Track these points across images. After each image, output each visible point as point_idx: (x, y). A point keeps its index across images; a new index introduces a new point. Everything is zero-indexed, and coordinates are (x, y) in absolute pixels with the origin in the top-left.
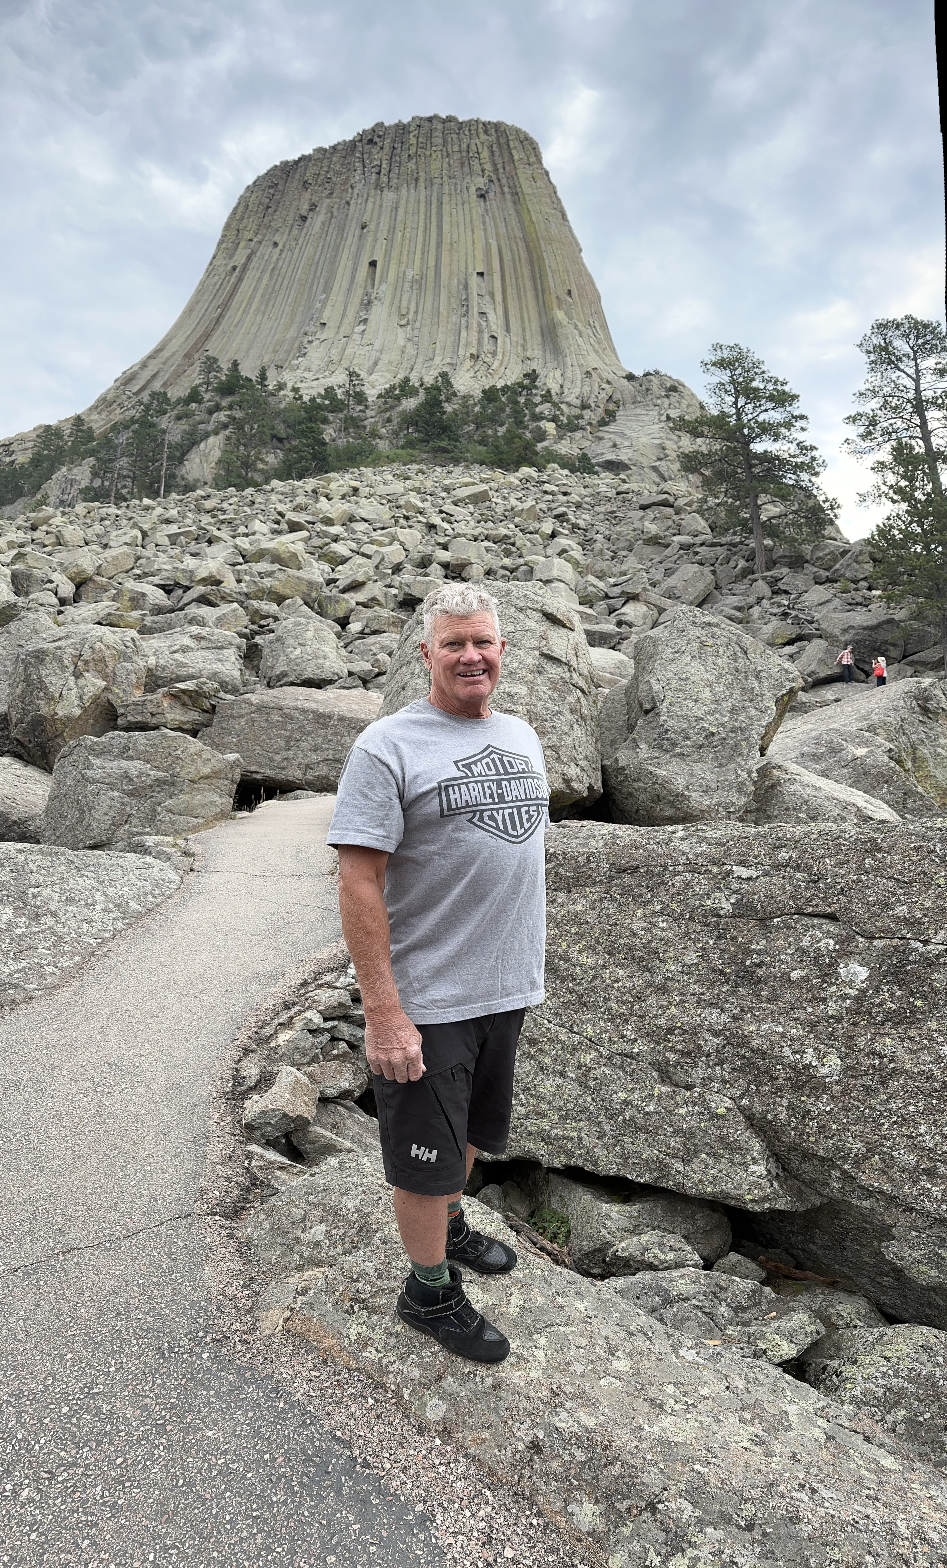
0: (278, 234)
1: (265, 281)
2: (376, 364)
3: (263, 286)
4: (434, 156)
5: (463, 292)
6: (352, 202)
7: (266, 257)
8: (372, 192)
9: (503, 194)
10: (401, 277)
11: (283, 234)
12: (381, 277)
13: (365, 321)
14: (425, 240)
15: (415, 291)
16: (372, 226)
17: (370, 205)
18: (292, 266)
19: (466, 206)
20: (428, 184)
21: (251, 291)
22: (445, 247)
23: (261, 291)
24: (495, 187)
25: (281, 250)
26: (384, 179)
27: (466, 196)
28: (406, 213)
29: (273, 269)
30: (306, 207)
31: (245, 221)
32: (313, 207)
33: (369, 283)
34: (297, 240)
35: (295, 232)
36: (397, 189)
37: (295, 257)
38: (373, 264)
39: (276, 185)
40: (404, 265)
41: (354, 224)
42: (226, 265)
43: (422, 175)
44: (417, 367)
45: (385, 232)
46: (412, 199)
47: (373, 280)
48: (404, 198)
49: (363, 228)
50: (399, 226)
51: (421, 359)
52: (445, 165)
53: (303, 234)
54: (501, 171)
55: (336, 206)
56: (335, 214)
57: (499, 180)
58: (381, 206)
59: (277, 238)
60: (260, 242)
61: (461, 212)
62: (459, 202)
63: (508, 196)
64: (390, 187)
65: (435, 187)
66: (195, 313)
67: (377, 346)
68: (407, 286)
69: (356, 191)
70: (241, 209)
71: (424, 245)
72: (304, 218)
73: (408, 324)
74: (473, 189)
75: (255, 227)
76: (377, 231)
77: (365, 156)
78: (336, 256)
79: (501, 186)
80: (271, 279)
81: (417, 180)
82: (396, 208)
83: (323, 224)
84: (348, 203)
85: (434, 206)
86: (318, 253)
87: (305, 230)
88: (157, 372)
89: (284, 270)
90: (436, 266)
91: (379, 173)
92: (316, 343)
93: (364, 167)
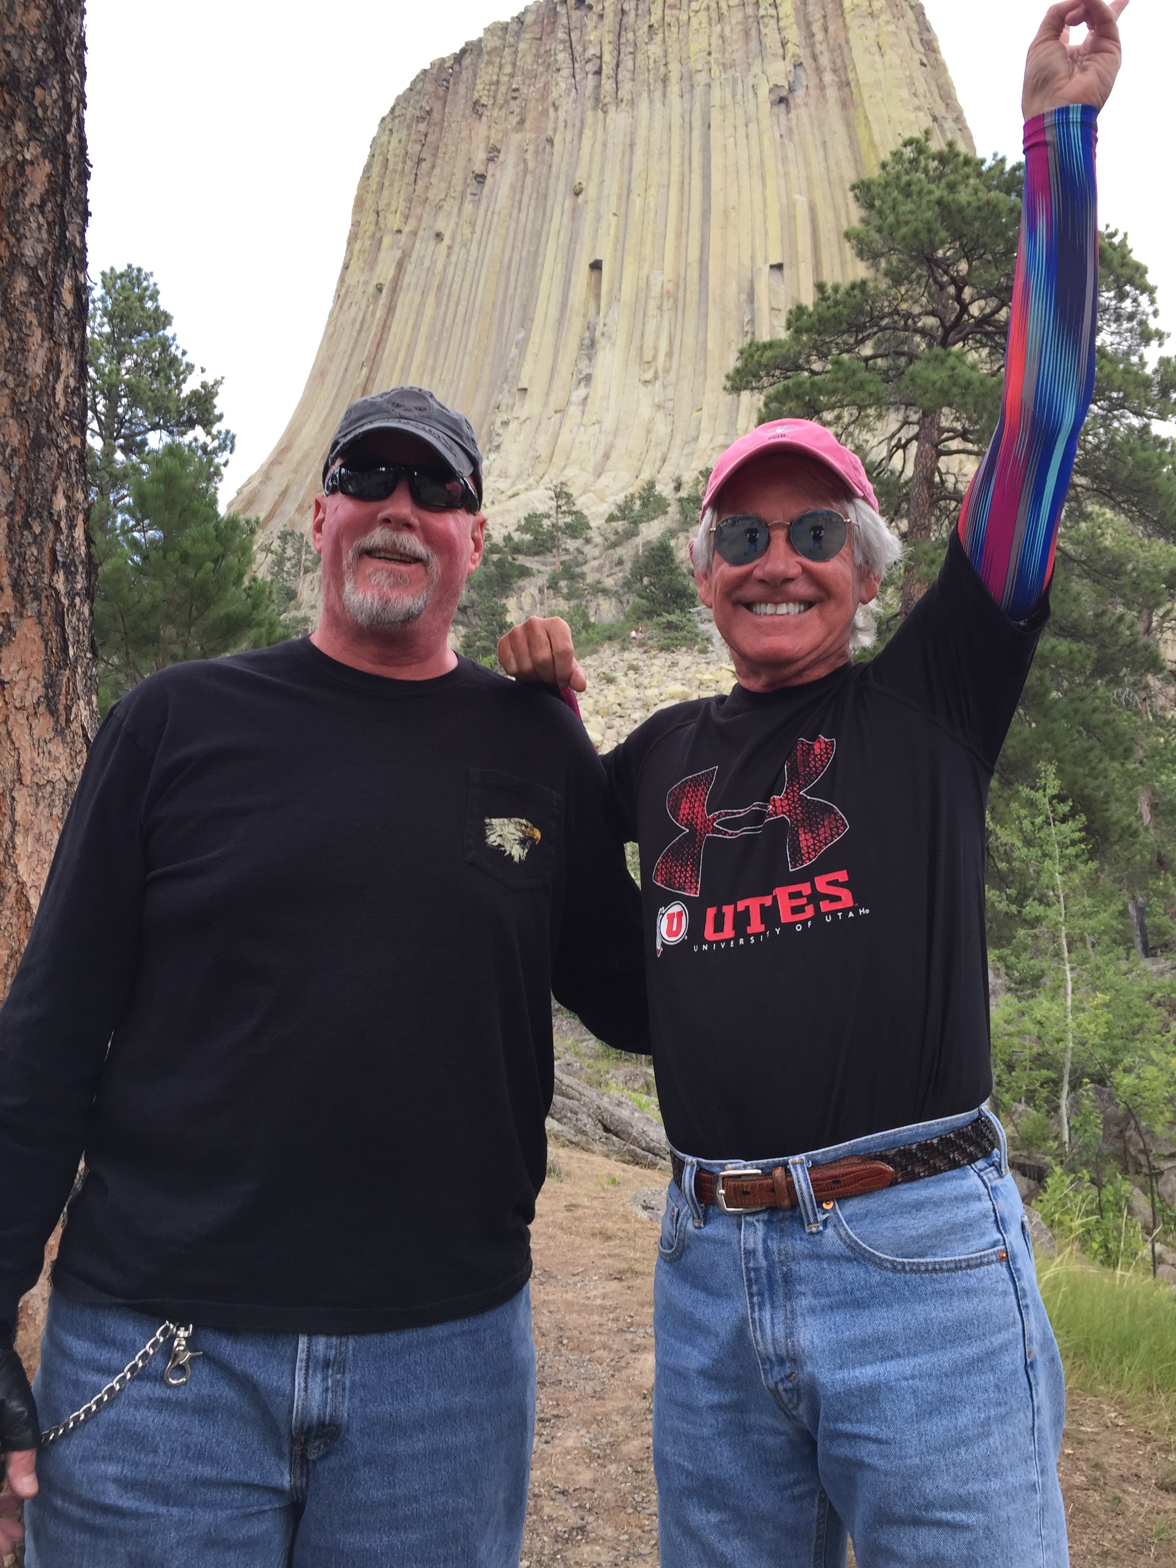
0: (441, 216)
1: (429, 311)
2: (607, 456)
3: (427, 320)
4: (694, 22)
5: (746, 308)
6: (557, 140)
7: (427, 263)
8: (590, 114)
9: (822, 87)
10: (644, 289)
11: (449, 214)
12: (611, 290)
13: (588, 378)
14: (681, 209)
15: (667, 315)
16: (591, 191)
17: (586, 143)
18: (468, 278)
19: (753, 126)
20: (686, 85)
21: (409, 331)
22: (716, 219)
23: (424, 329)
24: (807, 78)
25: (450, 248)
26: (608, 85)
27: (751, 106)
28: (648, 153)
29: (439, 287)
30: (481, 155)
31: (386, 193)
32: (493, 153)
33: (592, 305)
34: (473, 224)
35: (468, 207)
36: (632, 103)
37: (472, 259)
38: (596, 266)
39: (429, 113)
40: (647, 265)
41: (561, 187)
42: (366, 283)
43: (675, 69)
44: (674, 455)
45: (614, 199)
46: (658, 124)
47: (598, 296)
48: (644, 123)
49: (577, 194)
50: (637, 186)
51: (678, 441)
52: (715, 41)
53: (482, 212)
54: (819, 36)
55: (531, 148)
56: (531, 164)
57: (815, 58)
58: (604, 145)
59: (440, 226)
60: (415, 233)
61: (742, 141)
62: (740, 122)
63: (832, 93)
64: (618, 101)
65: (699, 90)
66: (330, 378)
67: (609, 422)
68: (652, 304)
69: (561, 113)
70: (376, 169)
71: (680, 219)
72: (481, 178)
73: (656, 377)
74: (764, 92)
75: (402, 205)
76: (599, 198)
77: (575, 36)
78: (537, 252)
79: (819, 71)
80: (438, 305)
81: (665, 80)
82: (632, 145)
83: (513, 188)
84: (550, 141)
85: (696, 134)
86: (509, 249)
87: (484, 203)
88: (288, 487)
89: (456, 287)
90: (701, 260)
91: (598, 73)
92: (513, 426)
93: (573, 60)
